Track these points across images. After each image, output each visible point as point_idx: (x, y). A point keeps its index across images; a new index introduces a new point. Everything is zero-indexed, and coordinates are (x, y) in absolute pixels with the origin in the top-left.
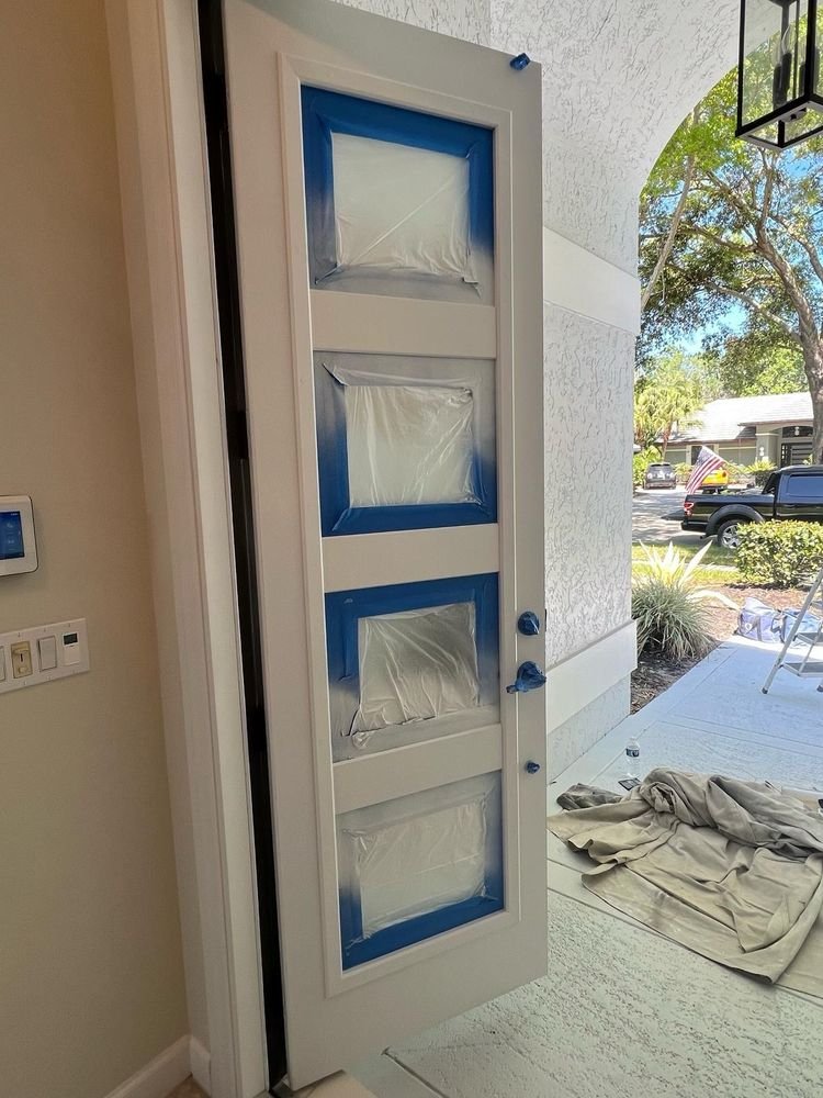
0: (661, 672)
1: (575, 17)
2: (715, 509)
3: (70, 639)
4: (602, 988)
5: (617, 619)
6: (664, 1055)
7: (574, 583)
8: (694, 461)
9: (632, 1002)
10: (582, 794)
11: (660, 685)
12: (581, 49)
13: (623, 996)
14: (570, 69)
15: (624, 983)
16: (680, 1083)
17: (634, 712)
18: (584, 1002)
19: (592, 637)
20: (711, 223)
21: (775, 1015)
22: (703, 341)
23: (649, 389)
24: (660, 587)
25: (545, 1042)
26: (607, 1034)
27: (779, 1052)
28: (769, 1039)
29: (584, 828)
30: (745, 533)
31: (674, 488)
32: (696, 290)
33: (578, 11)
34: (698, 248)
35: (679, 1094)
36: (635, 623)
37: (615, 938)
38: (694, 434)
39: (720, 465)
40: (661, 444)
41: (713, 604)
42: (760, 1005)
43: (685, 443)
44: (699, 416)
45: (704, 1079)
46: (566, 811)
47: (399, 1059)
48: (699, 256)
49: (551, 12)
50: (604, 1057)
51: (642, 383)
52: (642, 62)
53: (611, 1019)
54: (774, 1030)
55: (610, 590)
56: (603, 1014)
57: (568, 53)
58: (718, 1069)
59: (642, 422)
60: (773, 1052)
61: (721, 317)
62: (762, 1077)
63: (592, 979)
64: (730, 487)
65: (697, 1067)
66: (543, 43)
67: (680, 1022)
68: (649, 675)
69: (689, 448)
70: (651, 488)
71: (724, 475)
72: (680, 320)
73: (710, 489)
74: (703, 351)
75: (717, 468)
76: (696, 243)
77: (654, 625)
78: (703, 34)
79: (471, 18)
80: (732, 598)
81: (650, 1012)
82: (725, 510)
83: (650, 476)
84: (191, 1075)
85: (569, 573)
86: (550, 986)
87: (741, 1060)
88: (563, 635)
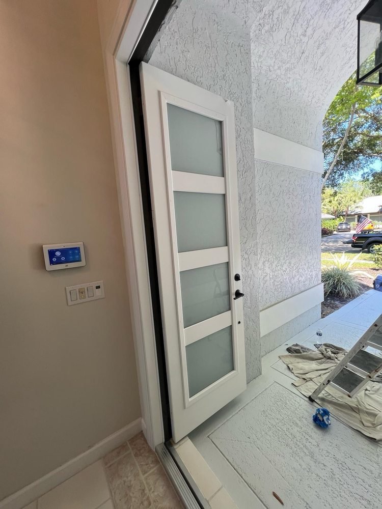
0: (337, 302)
1: (289, 54)
2: (367, 239)
3: (98, 287)
4: (296, 429)
5: (315, 283)
6: (320, 464)
7: (294, 268)
8: (358, 221)
9: (308, 438)
10: (297, 348)
11: (335, 308)
12: (293, 66)
13: (304, 434)
14: (289, 75)
15: (305, 429)
16: (326, 479)
17: (322, 318)
18: (288, 433)
19: (303, 289)
20: (365, 130)
21: (376, 458)
22: (362, 175)
23: (338, 195)
24: (338, 270)
25: (269, 447)
26: (295, 449)
27: (377, 476)
28: (372, 468)
29: (296, 361)
30: (377, 248)
31: (349, 231)
32: (358, 156)
33: (290, 52)
34: (360, 140)
35: (325, 484)
36: (323, 284)
37: (304, 409)
38: (358, 211)
39: (371, 222)
40: (344, 215)
41: (362, 276)
42: (369, 452)
43: (355, 214)
44: (360, 204)
45: (338, 480)
46: (290, 354)
47: (213, 440)
48: (360, 143)
49: (278, 55)
50: (292, 459)
51: (335, 194)
52: (321, 67)
53: (298, 443)
54: (375, 465)
55: (311, 271)
56: (295, 440)
57: (287, 70)
58: (345, 477)
59: (335, 208)
60: (373, 475)
61: (371, 165)
62: (367, 486)
63: (292, 424)
64: (374, 230)
65: (334, 473)
66: (276, 67)
67: (329, 451)
68: (331, 303)
69: (356, 216)
70: (340, 232)
71: (372, 226)
72: (352, 168)
73: (364, 232)
74: (362, 179)
75: (369, 223)
76: (358, 139)
77: (334, 284)
78: (348, 50)
79: (243, 63)
80: (371, 274)
81: (316, 444)
82: (371, 240)
83: (339, 227)
84: (142, 431)
85: (292, 265)
86: (274, 424)
87: (357, 475)
88: (290, 288)
